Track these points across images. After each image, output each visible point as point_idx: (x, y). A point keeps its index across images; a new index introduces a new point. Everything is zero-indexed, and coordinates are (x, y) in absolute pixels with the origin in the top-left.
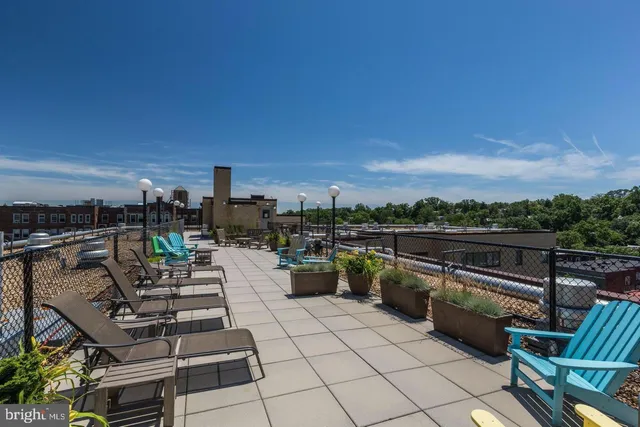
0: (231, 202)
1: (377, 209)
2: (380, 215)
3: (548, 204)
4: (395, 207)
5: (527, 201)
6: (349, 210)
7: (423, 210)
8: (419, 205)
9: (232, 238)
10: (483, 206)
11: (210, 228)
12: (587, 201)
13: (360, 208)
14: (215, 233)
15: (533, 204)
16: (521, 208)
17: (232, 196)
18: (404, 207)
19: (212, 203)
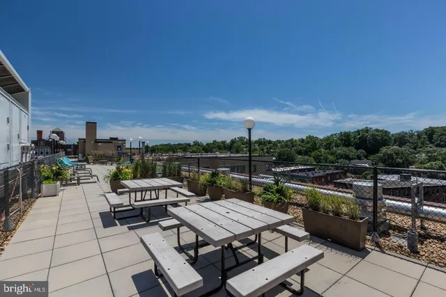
0: (97, 141)
1: (207, 144)
2: (208, 148)
3: (302, 141)
4: (218, 142)
5: (292, 139)
6: (189, 145)
7: (235, 145)
8: (233, 142)
9: (97, 160)
10: (270, 142)
11: (84, 156)
12: (321, 140)
13: (196, 143)
14: (87, 158)
15: (296, 141)
16: (289, 143)
17: (97, 138)
18: (224, 142)
19: (85, 142)
